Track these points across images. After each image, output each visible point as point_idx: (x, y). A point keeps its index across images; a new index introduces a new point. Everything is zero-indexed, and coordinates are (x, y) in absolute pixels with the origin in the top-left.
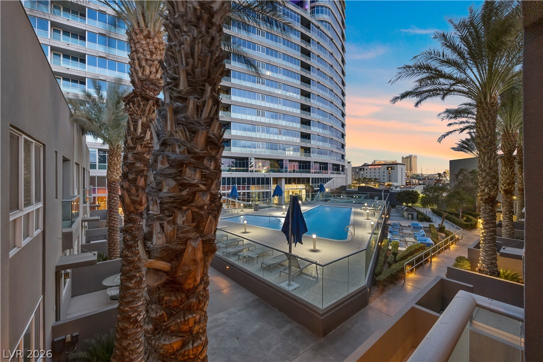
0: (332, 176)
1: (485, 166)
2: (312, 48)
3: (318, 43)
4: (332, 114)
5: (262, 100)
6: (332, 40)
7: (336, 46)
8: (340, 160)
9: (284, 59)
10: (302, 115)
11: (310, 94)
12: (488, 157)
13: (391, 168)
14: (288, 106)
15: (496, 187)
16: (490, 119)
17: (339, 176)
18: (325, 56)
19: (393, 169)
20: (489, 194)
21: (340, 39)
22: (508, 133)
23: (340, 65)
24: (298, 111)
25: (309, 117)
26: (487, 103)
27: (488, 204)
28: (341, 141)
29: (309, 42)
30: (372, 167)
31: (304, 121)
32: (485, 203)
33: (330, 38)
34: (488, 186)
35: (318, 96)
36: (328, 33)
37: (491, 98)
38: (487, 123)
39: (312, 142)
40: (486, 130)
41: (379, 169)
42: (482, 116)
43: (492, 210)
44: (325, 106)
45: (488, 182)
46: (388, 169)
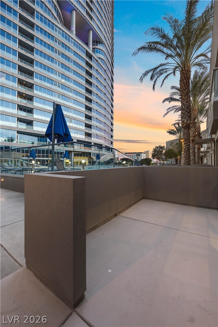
0: (105, 153)
1: (184, 107)
3: (97, 70)
4: (105, 116)
5: (58, 97)
6: (105, 71)
7: (108, 76)
8: (110, 144)
10: (86, 112)
11: (92, 92)
12: (186, 101)
16: (187, 79)
17: (109, 154)
18: (101, 87)
19: (140, 155)
20: (186, 123)
21: (110, 72)
22: (193, 109)
23: (110, 88)
25: (91, 114)
26: (185, 70)
27: (186, 129)
32: (185, 129)
33: (104, 69)
34: (186, 118)
35: (97, 102)
36: (103, 66)
37: (187, 67)
38: (185, 82)
39: (93, 130)
40: (185, 86)
41: (133, 156)
42: (183, 78)
43: (188, 132)
44: (101, 110)
45: (186, 115)
46: (137, 156)
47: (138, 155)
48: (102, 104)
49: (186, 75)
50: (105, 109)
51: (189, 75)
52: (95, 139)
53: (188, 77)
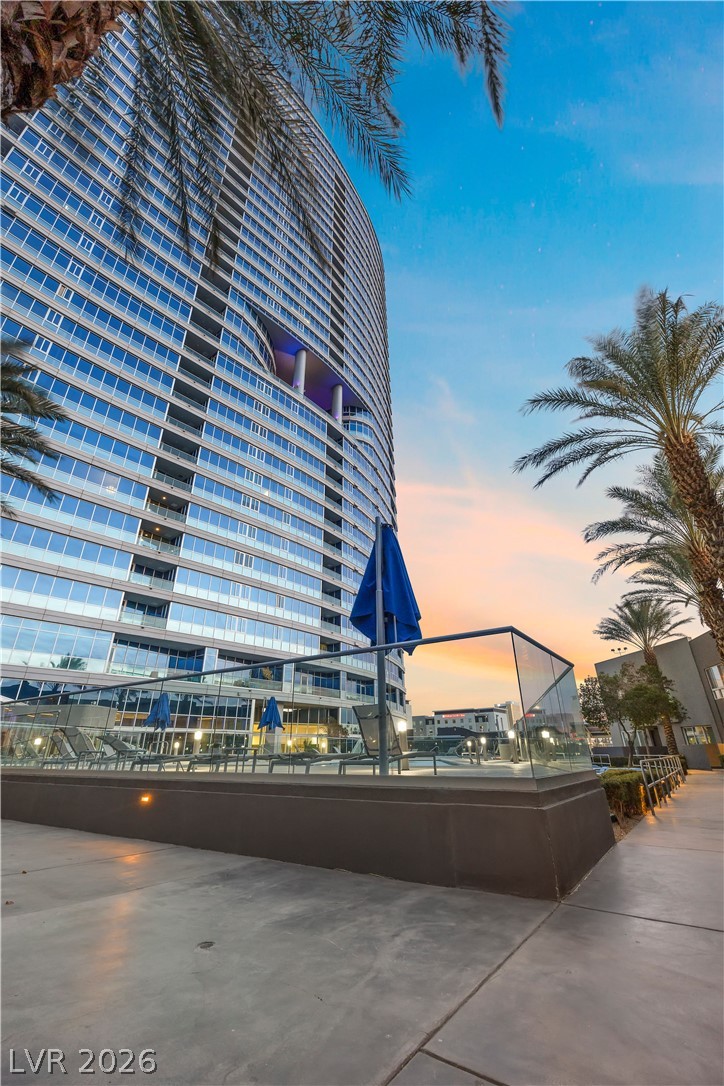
2: (343, 492)
3: (355, 468)
5: (250, 536)
6: (375, 470)
7: (381, 480)
8: (395, 680)
9: (295, 500)
10: (325, 575)
13: (483, 717)
14: (302, 613)
18: (365, 507)
19: (487, 720)
23: (389, 510)
24: (318, 594)
25: (338, 581)
29: (340, 462)
30: (448, 716)
31: (328, 616)
33: (372, 466)
35: (355, 548)
36: (370, 459)
39: (343, 630)
41: (462, 721)
46: (477, 721)
47: (481, 720)
52: (349, 659)
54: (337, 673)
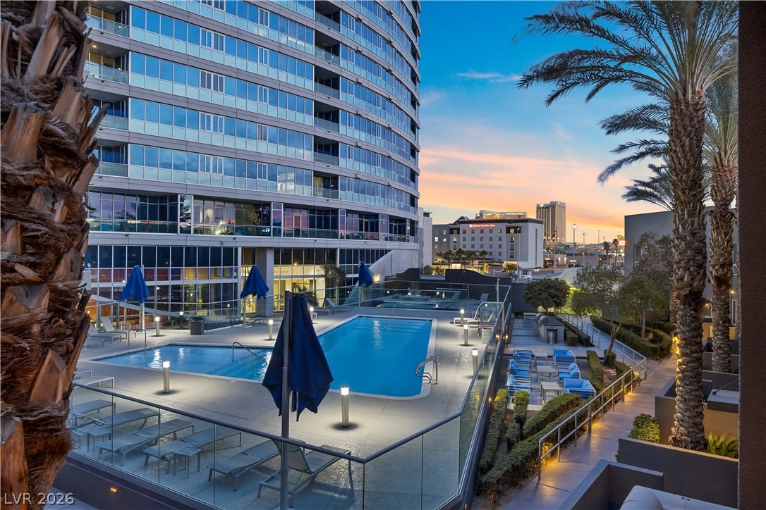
0: (389, 245)
1: (684, 229)
4: (390, 99)
8: (405, 209)
10: (318, 94)
12: (688, 211)
13: (515, 228)
15: (702, 271)
16: (693, 134)
17: (404, 245)
19: (519, 232)
20: (691, 285)
22: (722, 165)
24: (309, 84)
25: (335, 100)
26: (687, 103)
27: (690, 305)
28: (409, 162)
30: (476, 226)
32: (684, 304)
34: (689, 268)
35: (358, 51)
37: (694, 93)
38: (687, 144)
39: (342, 161)
40: (685, 157)
41: (491, 231)
42: (680, 129)
43: (695, 317)
44: (374, 77)
45: (689, 260)
46: (508, 231)
47: (512, 231)
48: (379, 53)
49: (692, 120)
50: (389, 71)
51: (699, 122)
52: (350, 161)
53: (696, 129)
54: (335, 211)
